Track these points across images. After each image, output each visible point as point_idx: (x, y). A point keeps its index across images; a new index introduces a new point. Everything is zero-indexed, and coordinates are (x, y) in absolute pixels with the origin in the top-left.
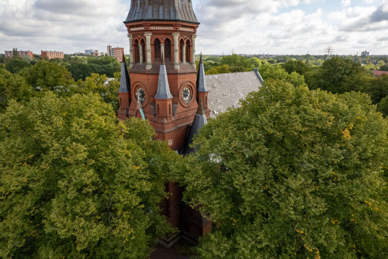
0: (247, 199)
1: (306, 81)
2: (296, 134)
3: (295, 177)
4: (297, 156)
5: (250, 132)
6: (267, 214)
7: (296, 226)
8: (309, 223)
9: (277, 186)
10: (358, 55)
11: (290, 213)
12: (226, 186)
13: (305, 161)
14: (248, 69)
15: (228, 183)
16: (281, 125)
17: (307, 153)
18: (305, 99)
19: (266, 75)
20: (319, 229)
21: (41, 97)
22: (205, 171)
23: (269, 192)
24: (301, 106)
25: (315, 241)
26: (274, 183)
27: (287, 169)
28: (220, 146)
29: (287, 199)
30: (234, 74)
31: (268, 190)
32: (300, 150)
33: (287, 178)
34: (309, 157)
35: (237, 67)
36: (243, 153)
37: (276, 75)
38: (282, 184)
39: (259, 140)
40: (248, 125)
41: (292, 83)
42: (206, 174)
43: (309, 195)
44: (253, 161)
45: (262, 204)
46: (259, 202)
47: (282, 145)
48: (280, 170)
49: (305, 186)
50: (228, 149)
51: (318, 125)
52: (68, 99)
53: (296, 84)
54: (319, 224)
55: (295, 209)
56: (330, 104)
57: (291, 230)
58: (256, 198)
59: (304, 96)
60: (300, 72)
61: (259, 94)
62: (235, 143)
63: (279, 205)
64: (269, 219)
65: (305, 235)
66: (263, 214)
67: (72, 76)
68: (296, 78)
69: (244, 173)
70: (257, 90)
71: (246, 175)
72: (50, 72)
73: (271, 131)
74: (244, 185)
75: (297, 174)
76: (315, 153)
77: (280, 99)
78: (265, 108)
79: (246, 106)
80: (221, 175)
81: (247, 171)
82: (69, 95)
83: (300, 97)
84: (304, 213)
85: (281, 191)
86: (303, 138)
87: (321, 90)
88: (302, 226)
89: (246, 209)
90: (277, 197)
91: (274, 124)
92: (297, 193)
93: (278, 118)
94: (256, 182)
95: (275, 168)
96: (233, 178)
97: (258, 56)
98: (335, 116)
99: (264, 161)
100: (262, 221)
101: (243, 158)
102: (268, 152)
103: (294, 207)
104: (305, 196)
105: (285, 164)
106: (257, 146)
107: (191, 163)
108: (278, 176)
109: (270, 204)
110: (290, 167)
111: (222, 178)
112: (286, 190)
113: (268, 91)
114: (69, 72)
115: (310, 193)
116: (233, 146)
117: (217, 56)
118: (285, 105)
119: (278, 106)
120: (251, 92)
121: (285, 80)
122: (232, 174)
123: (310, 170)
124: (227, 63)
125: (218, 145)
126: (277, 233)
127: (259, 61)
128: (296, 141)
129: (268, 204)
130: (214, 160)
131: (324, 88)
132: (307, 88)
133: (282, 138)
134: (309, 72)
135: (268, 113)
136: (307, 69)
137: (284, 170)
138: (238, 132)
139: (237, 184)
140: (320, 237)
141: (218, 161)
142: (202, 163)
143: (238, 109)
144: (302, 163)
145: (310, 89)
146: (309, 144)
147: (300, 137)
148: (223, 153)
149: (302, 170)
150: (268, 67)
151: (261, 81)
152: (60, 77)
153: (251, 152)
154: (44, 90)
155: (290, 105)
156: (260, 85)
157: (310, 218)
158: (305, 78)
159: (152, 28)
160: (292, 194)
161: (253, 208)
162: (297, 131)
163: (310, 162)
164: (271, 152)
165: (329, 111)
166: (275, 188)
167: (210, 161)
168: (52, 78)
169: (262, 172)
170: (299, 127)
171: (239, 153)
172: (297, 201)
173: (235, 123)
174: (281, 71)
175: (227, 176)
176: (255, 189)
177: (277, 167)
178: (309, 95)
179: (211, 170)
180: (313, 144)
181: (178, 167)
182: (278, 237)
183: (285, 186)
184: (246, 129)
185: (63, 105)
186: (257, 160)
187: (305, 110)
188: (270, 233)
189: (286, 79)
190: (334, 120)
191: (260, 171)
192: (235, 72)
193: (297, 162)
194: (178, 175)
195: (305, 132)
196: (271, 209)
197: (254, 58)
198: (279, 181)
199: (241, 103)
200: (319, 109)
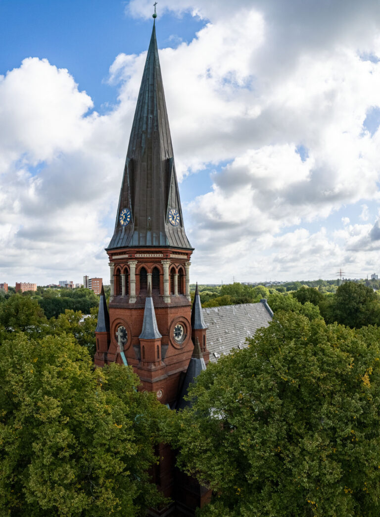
0: (255, 463)
1: (322, 314)
2: (314, 381)
3: (312, 436)
4: (314, 410)
5: (260, 380)
6: (277, 481)
7: (308, 495)
8: (322, 493)
9: (291, 448)
10: (369, 279)
11: (303, 481)
12: (230, 449)
13: (323, 416)
14: (254, 300)
15: (232, 444)
16: (296, 369)
17: (325, 406)
18: (322, 336)
19: (276, 307)
20: (331, 499)
21: (12, 340)
22: (205, 430)
23: (281, 455)
24: (318, 346)
25: (325, 513)
26: (288, 444)
27: (304, 426)
28: (223, 398)
29: (302, 464)
30: (237, 306)
31: (281, 452)
32: (318, 402)
33: (302, 438)
34: (328, 411)
35: (240, 298)
36: (251, 407)
37: (287, 306)
38: (297, 445)
39: (271, 390)
40: (258, 370)
41: (307, 315)
42: (205, 433)
43: (325, 459)
44: (264, 417)
45: (272, 470)
46: (270, 468)
47: (298, 396)
48: (296, 428)
49: (321, 448)
50: (233, 402)
51: (337, 369)
52: (40, 342)
53: (311, 317)
54: (331, 493)
55: (309, 476)
56: (348, 342)
57: (302, 500)
58: (265, 463)
59: (321, 332)
60: (314, 302)
61: (269, 330)
62: (242, 394)
63: (291, 471)
64: (279, 487)
65: (316, 506)
66: (272, 481)
67: (45, 314)
68: (311, 309)
69: (253, 432)
70: (266, 326)
71: (254, 434)
72: (23, 308)
73: (285, 378)
74: (252, 446)
75: (314, 433)
76: (334, 405)
77: (294, 337)
78: (277, 348)
79: (254, 346)
80: (224, 434)
81: (256, 429)
82: (40, 337)
83: (316, 333)
84: (318, 480)
85: (296, 454)
86: (322, 386)
87: (338, 324)
88: (314, 496)
89: (253, 476)
90: (290, 462)
91: (289, 369)
92: (312, 456)
93: (293, 361)
94: (266, 444)
95: (289, 425)
96: (239, 438)
97: (264, 284)
98: (354, 357)
99: (277, 417)
100: (271, 490)
101: (251, 414)
102: (282, 405)
103: (308, 473)
104: (321, 460)
105: (301, 420)
106: (269, 397)
107: (186, 420)
108: (292, 435)
109: (282, 470)
110: (307, 423)
111: (225, 439)
112: (301, 453)
113: (279, 327)
114: (41, 309)
115: (327, 456)
116: (239, 398)
117: (215, 286)
118: (301, 344)
119: (293, 345)
120: (259, 328)
121: (298, 312)
122: (238, 433)
123: (329, 428)
124: (228, 294)
125: (220, 397)
126: (287, 503)
127: (266, 290)
128: (314, 391)
129: (279, 470)
130: (216, 416)
131: (341, 322)
132: (323, 322)
133: (298, 387)
134: (323, 302)
135: (281, 355)
136: (321, 298)
137: (299, 428)
138: (245, 379)
139: (243, 446)
140: (331, 508)
141: (220, 418)
142: (200, 420)
143: (245, 350)
144: (320, 419)
145: (327, 323)
146: (328, 394)
147: (318, 386)
148: (226, 407)
149: (320, 427)
150: (277, 296)
151: (270, 314)
152: (32, 315)
153: (261, 405)
154: (15, 332)
155: (306, 344)
156: (270, 320)
157: (324, 486)
158: (320, 309)
159: (138, 256)
160: (307, 458)
161: (261, 474)
162: (314, 378)
163: (329, 418)
164: (285, 405)
165: (348, 351)
166: (289, 450)
167: (210, 417)
168: (24, 317)
169: (274, 430)
170: (317, 373)
171: (247, 407)
172: (312, 466)
173: (242, 368)
174: (293, 301)
175: (231, 436)
176: (265, 452)
177: (292, 424)
178: (326, 331)
179: (211, 429)
180: (332, 394)
181: (169, 425)
182: (287, 508)
183: (300, 448)
184: (255, 376)
185: (35, 349)
186: (269, 415)
187: (323, 350)
188: (278, 504)
189: (300, 311)
190: (353, 362)
191: (272, 429)
192: (238, 303)
193: (315, 418)
194: (170, 435)
195: (324, 379)
196: (283, 476)
197: (260, 286)
198: (294, 442)
199: (248, 342)
200: (338, 348)
